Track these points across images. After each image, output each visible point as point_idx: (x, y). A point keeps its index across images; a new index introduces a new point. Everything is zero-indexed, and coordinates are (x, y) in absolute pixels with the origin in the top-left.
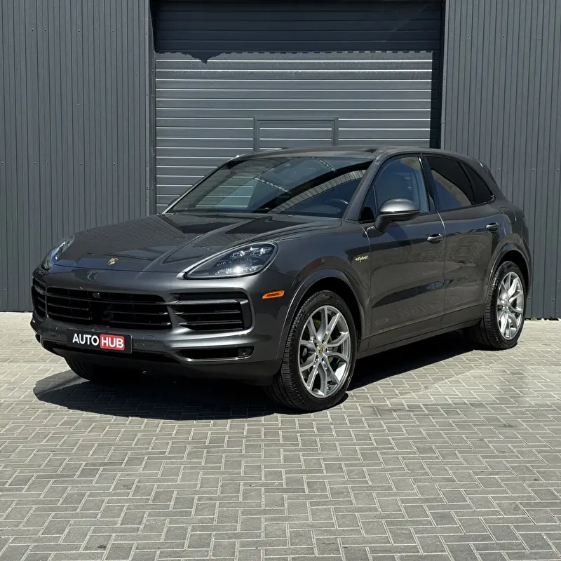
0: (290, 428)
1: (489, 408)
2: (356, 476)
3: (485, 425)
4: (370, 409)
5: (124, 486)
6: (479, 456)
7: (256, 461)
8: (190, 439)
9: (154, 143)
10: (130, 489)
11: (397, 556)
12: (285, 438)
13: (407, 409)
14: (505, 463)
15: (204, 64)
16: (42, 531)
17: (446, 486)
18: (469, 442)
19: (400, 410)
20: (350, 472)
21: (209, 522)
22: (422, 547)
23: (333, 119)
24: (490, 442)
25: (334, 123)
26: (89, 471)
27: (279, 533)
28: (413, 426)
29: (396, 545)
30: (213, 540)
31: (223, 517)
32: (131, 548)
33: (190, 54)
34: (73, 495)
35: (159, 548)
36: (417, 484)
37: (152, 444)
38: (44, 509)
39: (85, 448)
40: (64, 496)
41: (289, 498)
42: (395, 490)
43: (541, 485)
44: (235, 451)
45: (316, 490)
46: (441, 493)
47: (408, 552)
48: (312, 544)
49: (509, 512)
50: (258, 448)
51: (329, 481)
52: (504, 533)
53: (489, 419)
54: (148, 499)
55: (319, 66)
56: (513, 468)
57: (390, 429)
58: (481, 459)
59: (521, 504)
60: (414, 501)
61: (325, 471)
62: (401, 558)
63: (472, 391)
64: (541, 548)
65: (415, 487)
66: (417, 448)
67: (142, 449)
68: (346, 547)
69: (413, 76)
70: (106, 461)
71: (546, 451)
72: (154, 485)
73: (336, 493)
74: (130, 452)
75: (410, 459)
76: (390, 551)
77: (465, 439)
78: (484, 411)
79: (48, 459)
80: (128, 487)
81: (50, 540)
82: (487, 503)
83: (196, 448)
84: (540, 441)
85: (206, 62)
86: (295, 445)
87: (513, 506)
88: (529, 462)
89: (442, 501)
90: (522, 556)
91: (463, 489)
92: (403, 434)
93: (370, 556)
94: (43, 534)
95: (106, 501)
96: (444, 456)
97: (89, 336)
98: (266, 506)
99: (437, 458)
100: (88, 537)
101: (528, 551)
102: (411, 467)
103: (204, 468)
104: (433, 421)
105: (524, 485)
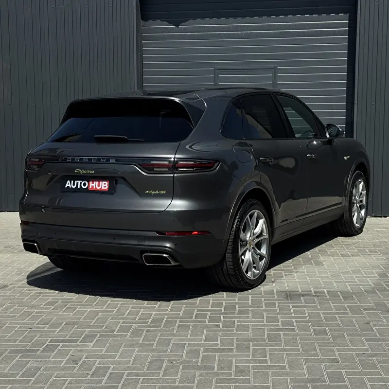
0: (217, 310)
1: (379, 294)
2: (258, 356)
3: (374, 310)
4: (283, 294)
5: (74, 361)
6: (363, 338)
7: (182, 340)
8: (137, 319)
10: (77, 364)
12: (211, 320)
13: (314, 294)
14: (384, 345)
15: (177, 29)
17: (330, 367)
18: (357, 326)
19: (307, 295)
20: (255, 351)
24: (374, 325)
26: (51, 347)
28: (315, 310)
33: (167, 21)
34: (31, 368)
36: (307, 364)
37: (107, 323)
39: (55, 326)
40: (24, 369)
41: (200, 375)
42: (288, 370)
44: (169, 330)
45: (223, 368)
46: (325, 373)
50: (187, 328)
51: (237, 359)
53: (377, 304)
54: (88, 374)
57: (295, 312)
58: (365, 341)
60: (302, 380)
61: (235, 350)
63: (368, 279)
65: (305, 367)
66: (314, 330)
67: (98, 328)
70: (67, 338)
72: (96, 361)
73: (240, 371)
74: (87, 330)
75: (306, 340)
78: (374, 296)
79: (24, 335)
80: (76, 362)
89: (325, 382)
92: (305, 317)
96: (334, 338)
98: (179, 383)
99: (329, 340)
103: (140, 346)
104: (332, 305)
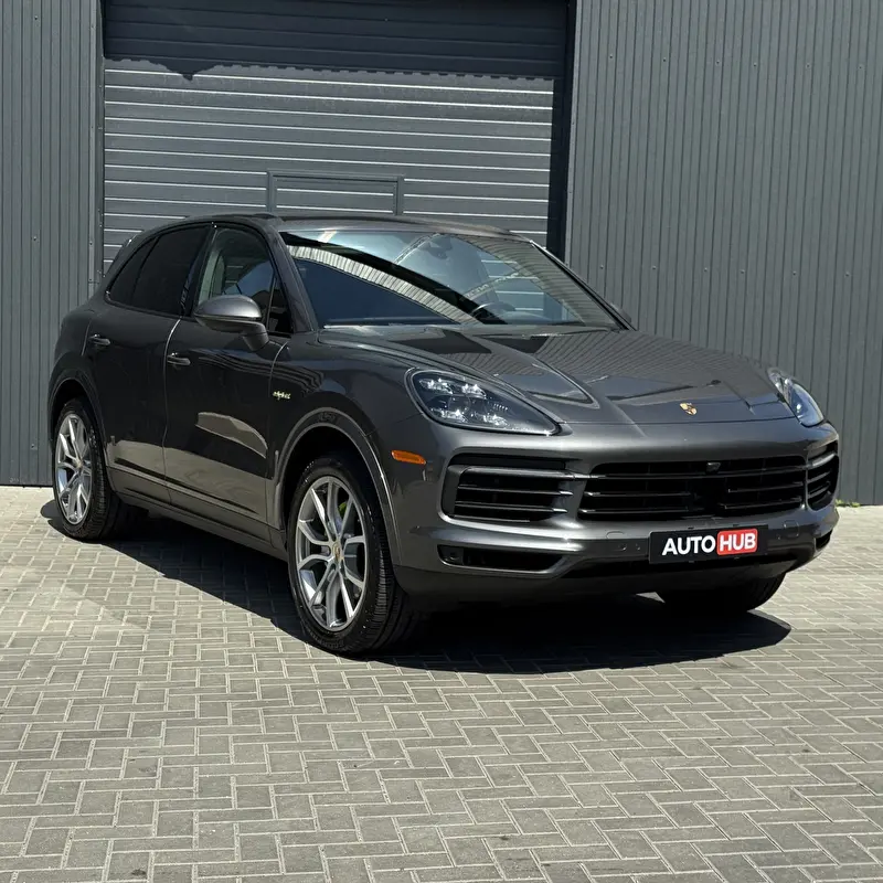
2: (521, 749)
6: (703, 713)
7: (351, 726)
8: (228, 691)
9: (102, 207)
10: (154, 775)
11: (635, 877)
12: (385, 688)
14: (747, 724)
15: (186, 81)
16: (25, 848)
17: (671, 763)
18: (680, 693)
20: (509, 742)
21: (307, 828)
22: (670, 862)
23: (395, 178)
24: (712, 691)
25: (396, 185)
26: (74, 746)
27: (431, 843)
29: (626, 859)
30: (323, 856)
31: (326, 819)
32: (190, 873)
33: (163, 63)
34: (57, 786)
35: (238, 873)
36: (623, 760)
37: (167, 700)
38: (17, 812)
39: (52, 707)
40: (44, 788)
41: (425, 786)
42: (591, 770)
43: (815, 759)
44: (310, 710)
45: (463, 773)
46: (666, 774)
47: (650, 871)
48: (490, 861)
49: (784, 803)
50: (347, 706)
52: (791, 836)
54: (191, 791)
55: (375, 93)
56: (764, 732)
58: (709, 718)
59: (798, 789)
60: (629, 787)
62: (643, 881)
64: (856, 859)
65: (621, 764)
66: (603, 702)
67: (152, 709)
68: (548, 865)
69: (522, 116)
70: (97, 729)
71: (803, 706)
72: (192, 768)
74: (132, 714)
75: (597, 720)
76: (621, 870)
77: (673, 687)
80: (149, 770)
81: (42, 862)
82: (744, 789)
83: (242, 705)
84: (786, 690)
85: (190, 79)
86: (404, 698)
87: (788, 793)
88: (785, 723)
89: (673, 787)
90: (831, 874)
91: (699, 768)
93: (591, 878)
94: (27, 853)
95: (119, 796)
96: (649, 714)
97: (696, 539)
98: (392, 799)
99: (640, 718)
100: (109, 857)
101: (837, 865)
102: (605, 733)
105: (790, 758)
